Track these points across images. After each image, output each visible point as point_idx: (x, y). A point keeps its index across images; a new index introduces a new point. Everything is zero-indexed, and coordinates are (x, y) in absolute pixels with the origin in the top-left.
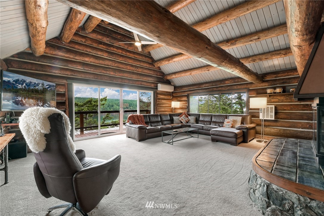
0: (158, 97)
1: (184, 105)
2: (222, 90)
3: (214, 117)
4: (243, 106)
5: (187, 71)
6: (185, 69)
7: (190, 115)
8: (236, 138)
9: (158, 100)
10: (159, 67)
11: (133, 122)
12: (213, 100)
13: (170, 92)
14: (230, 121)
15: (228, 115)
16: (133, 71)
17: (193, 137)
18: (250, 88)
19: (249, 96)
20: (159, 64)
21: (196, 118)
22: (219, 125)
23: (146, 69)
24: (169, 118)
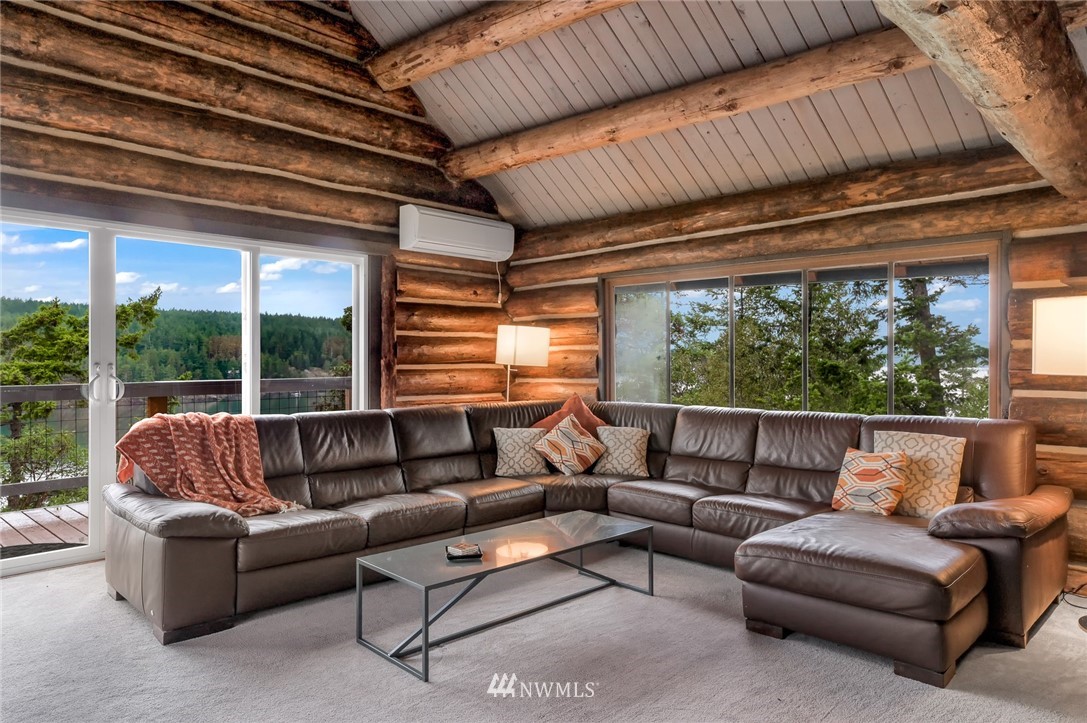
0: (400, 293)
1: (577, 348)
2: (824, 246)
3: (766, 431)
4: (941, 359)
5: (590, 116)
6: (578, 103)
7: (607, 417)
8: (942, 623)
9: (400, 317)
10: (407, 92)
11: (154, 477)
12: (771, 320)
13: (488, 267)
14: (879, 465)
15: (866, 417)
16: (203, 106)
17: (613, 583)
18: (1023, 234)
19: (1017, 285)
20: (405, 67)
21: (652, 439)
22: (801, 490)
23: (310, 98)
24: (465, 438)
